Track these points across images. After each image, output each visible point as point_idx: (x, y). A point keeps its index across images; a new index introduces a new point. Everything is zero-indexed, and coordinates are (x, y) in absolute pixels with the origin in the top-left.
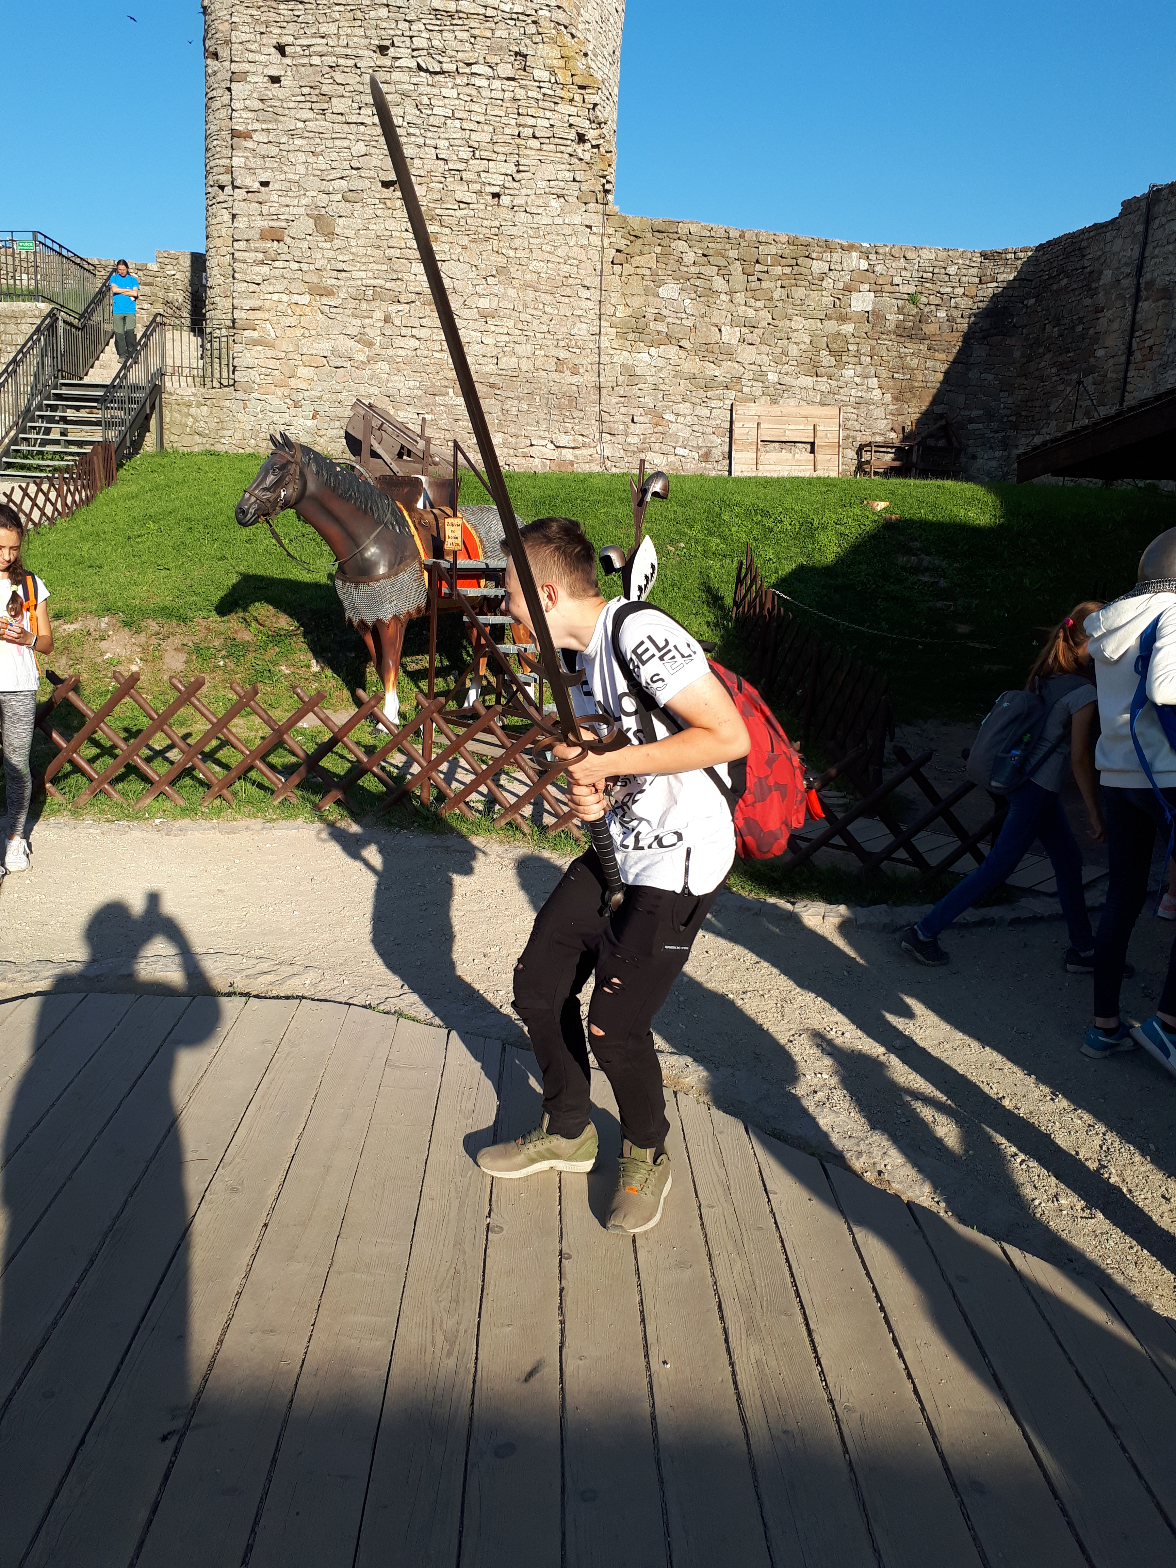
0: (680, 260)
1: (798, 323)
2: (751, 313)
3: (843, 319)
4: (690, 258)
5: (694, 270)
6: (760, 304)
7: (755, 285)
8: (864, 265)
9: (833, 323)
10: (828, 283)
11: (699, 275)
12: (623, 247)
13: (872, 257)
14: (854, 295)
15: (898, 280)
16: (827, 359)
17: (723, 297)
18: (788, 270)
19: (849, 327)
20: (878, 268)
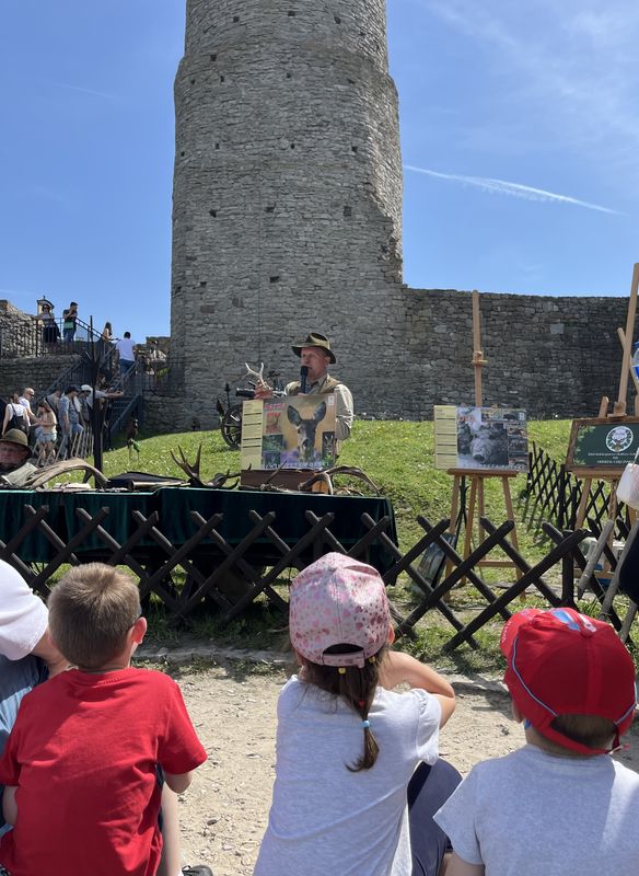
0: (446, 311)
1: (520, 343)
2: (490, 338)
3: (547, 339)
4: (452, 309)
5: (455, 316)
6: (496, 333)
7: (492, 323)
8: (556, 308)
9: (541, 342)
10: (535, 319)
11: (457, 320)
12: (411, 306)
13: (561, 304)
14: (552, 325)
15: (577, 316)
16: (539, 363)
18: (510, 314)
19: (551, 344)
20: (565, 310)
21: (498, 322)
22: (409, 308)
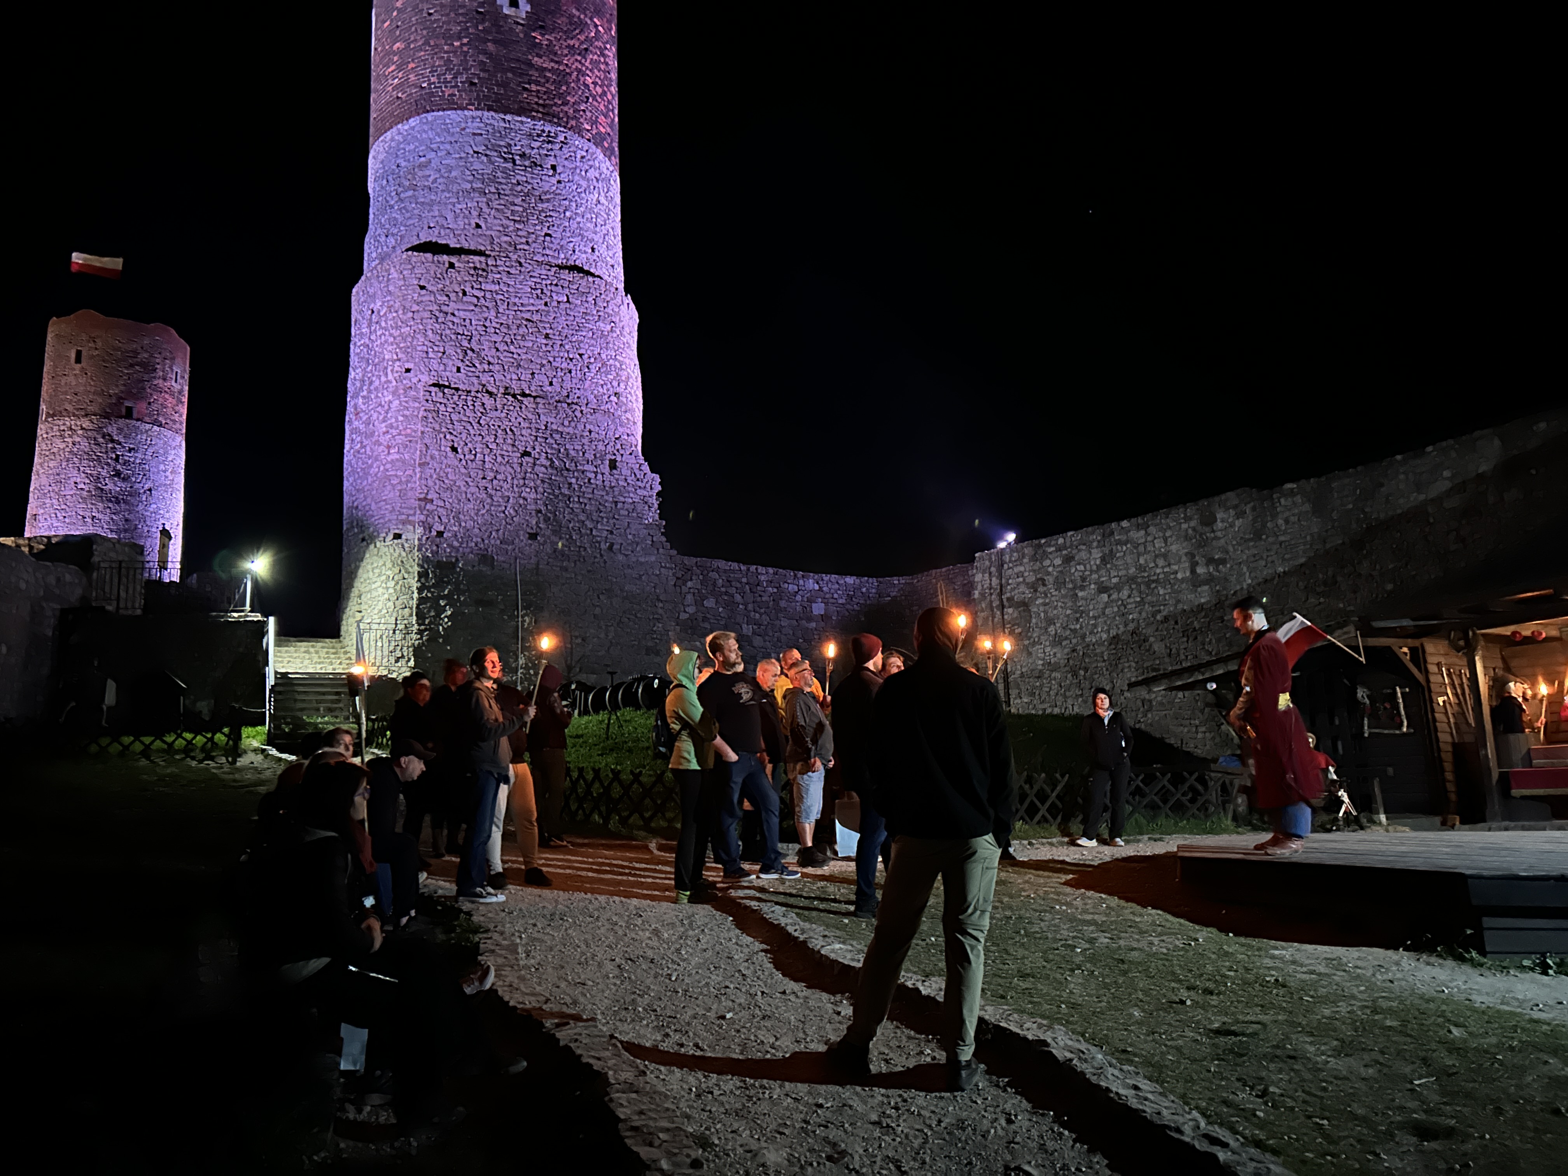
0: (714, 584)
1: (785, 623)
3: (810, 619)
4: (720, 582)
5: (723, 589)
6: (762, 611)
7: (759, 599)
8: (817, 587)
9: (805, 623)
10: (799, 598)
11: (726, 593)
12: (679, 575)
13: (821, 582)
14: (814, 605)
15: (836, 596)
17: (741, 606)
18: (775, 590)
19: (813, 625)
20: (824, 589)
21: (764, 599)
22: (678, 578)
